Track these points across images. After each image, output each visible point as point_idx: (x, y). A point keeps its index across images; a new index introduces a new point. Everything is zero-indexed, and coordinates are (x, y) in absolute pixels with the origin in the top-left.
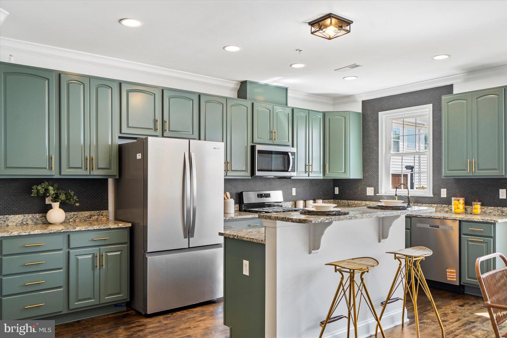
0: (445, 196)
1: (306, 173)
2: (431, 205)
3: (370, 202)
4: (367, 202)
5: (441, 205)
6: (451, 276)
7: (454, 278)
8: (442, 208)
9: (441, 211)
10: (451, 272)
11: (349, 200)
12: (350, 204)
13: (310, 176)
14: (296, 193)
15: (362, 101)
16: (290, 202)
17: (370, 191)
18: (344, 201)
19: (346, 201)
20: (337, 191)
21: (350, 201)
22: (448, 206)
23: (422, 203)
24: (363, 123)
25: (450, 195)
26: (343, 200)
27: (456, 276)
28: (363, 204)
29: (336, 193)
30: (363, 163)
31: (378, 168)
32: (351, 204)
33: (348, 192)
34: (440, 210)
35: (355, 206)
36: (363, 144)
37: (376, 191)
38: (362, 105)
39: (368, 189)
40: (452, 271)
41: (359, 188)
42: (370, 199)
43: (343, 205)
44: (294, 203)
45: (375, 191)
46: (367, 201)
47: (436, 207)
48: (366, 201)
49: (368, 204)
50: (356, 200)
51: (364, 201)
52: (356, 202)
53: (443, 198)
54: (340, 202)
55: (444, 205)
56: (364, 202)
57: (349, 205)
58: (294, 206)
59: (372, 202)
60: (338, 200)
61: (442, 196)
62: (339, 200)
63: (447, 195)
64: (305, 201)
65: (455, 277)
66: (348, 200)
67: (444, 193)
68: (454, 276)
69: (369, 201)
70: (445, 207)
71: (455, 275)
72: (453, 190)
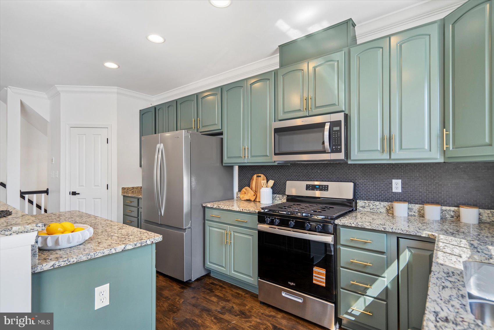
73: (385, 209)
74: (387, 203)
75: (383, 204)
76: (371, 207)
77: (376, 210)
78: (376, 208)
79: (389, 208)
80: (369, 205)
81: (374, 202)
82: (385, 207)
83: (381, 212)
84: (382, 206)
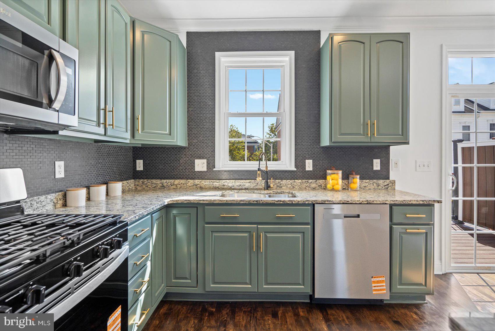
0: (311, 169)
1: (99, 126)
2: (294, 181)
3: (201, 180)
4: (197, 181)
5: (306, 180)
6: (379, 288)
7: (384, 290)
8: (308, 184)
9: (307, 188)
10: (378, 282)
11: (164, 179)
12: (165, 185)
13: (109, 133)
14: (65, 171)
15: (187, 33)
16: (49, 197)
17: (200, 165)
18: (154, 181)
19: (158, 182)
20: (140, 165)
21: (165, 181)
22: (316, 181)
23: (281, 179)
24: (188, 65)
25: (316, 167)
26: (152, 179)
27: (386, 286)
28: (189, 184)
29: (138, 169)
30: (188, 124)
31: (215, 132)
32: (167, 186)
33: (161, 167)
34: (305, 187)
35: (175, 187)
36: (189, 96)
37: (211, 164)
38: (187, 39)
39: (197, 162)
40: (380, 279)
41: (182, 161)
42: (201, 176)
43: (153, 186)
44: (61, 197)
45: (208, 164)
46: (196, 179)
47: (300, 183)
48: (194, 179)
49: (199, 183)
50: (176, 179)
51: (190, 179)
52: (177, 182)
53: (308, 171)
54: (147, 183)
55: (310, 181)
56: (191, 181)
57: (163, 186)
58: (60, 202)
59: (204, 180)
60: (142, 179)
61: (307, 169)
62: (146, 180)
63: (313, 167)
64: (88, 188)
65: (385, 288)
66: (161, 179)
67: (309, 165)
68: (383, 286)
69: (199, 179)
70: (311, 182)
71: (384, 284)
72: (321, 161)
73: (52, 204)
74: (54, 194)
75: (50, 198)
76: (35, 205)
77: (42, 208)
78: (41, 206)
79: (56, 202)
80: (31, 204)
81: (38, 198)
82: (53, 201)
83: (47, 210)
84: (48, 201)
